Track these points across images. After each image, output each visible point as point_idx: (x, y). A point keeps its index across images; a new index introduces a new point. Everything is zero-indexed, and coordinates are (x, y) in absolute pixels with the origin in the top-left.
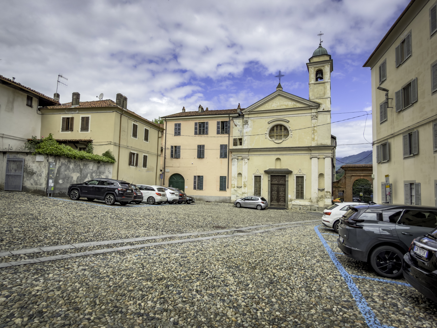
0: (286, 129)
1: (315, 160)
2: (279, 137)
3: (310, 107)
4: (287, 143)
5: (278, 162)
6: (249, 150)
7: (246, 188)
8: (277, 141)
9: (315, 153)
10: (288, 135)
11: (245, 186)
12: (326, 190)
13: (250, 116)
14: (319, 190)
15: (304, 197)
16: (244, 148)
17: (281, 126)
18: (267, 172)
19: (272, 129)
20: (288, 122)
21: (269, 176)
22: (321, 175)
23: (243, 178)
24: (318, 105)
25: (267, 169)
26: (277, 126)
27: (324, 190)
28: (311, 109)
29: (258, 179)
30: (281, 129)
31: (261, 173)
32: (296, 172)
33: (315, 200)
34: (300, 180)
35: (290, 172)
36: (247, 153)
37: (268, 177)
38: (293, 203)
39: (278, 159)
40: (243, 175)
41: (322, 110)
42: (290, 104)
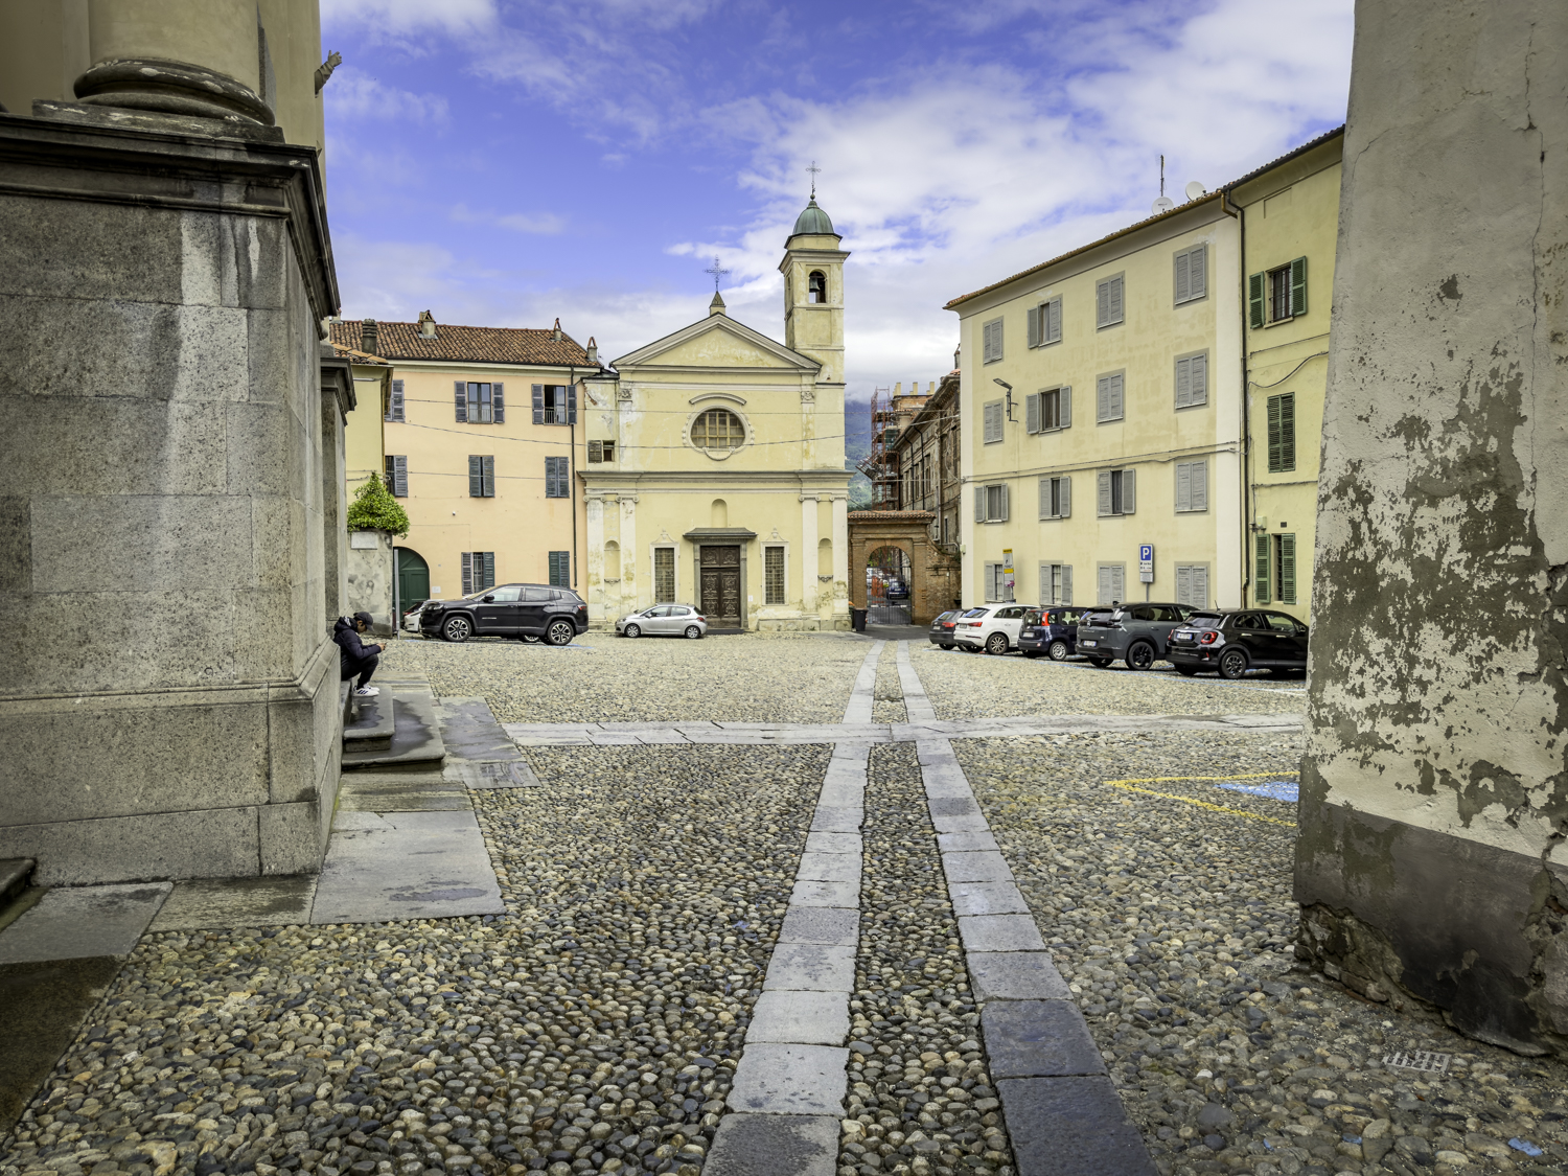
0: (736, 421)
1: (809, 506)
2: (718, 442)
3: (797, 370)
4: (741, 459)
5: (719, 509)
6: (639, 477)
7: (634, 584)
8: (714, 454)
9: (811, 488)
10: (743, 439)
11: (630, 579)
12: (835, 580)
13: (636, 377)
14: (820, 579)
15: (786, 599)
16: (623, 469)
17: (723, 412)
18: (690, 538)
19: (700, 420)
20: (743, 404)
21: (698, 547)
22: (825, 542)
23: (622, 556)
24: (818, 367)
25: (690, 529)
26: (712, 412)
27: (830, 578)
28: (801, 375)
29: (664, 556)
30: (723, 422)
31: (674, 539)
32: (765, 538)
33: (811, 605)
34: (775, 553)
35: (750, 537)
36: (633, 485)
37: (695, 551)
38: (761, 614)
39: (719, 502)
40: (622, 547)
41: (825, 381)
42: (748, 356)
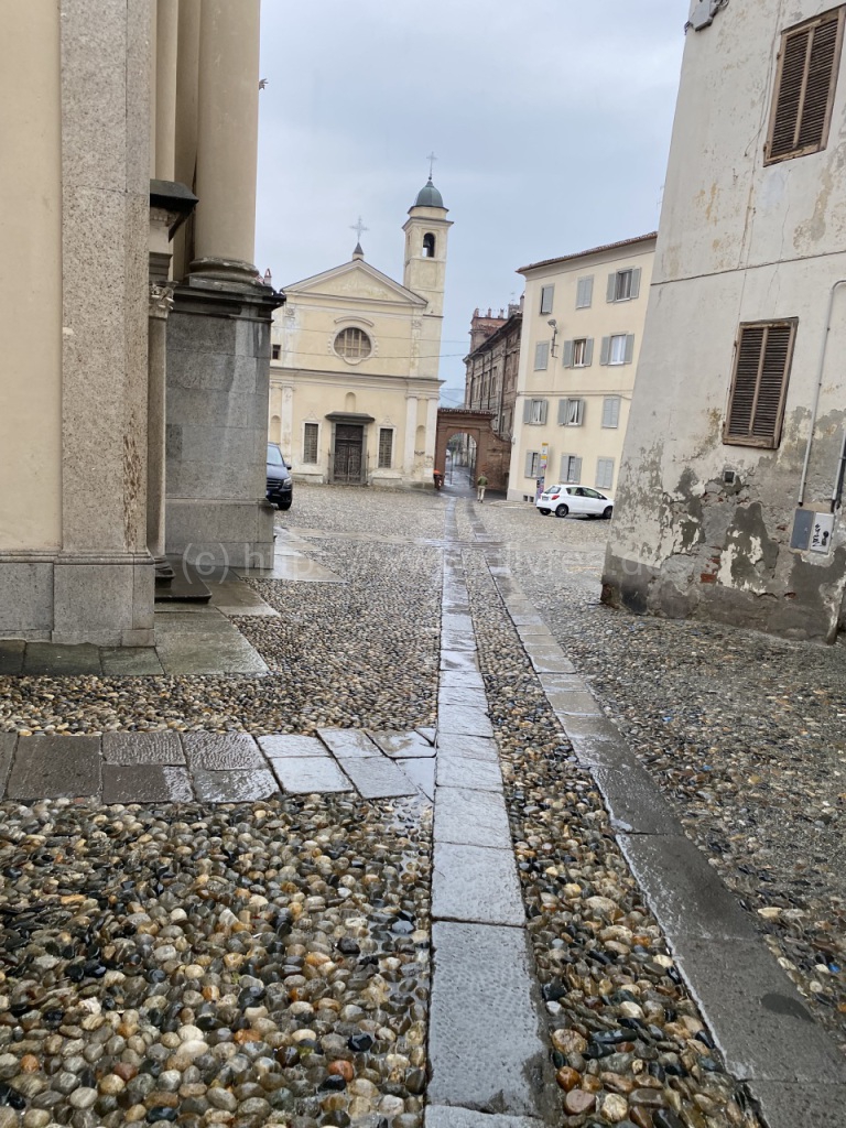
0: (366, 338)
1: (412, 403)
2: (352, 353)
3: (411, 305)
4: (368, 366)
5: (351, 398)
6: (296, 372)
7: (290, 447)
8: (349, 360)
9: (414, 390)
10: (370, 351)
11: (287, 443)
12: (426, 454)
13: (298, 301)
14: (416, 453)
15: (392, 465)
16: (285, 366)
17: (357, 331)
18: (330, 418)
19: (341, 335)
20: (371, 325)
21: (334, 425)
22: (421, 428)
23: (282, 427)
24: (425, 303)
25: (330, 412)
26: (349, 330)
27: (423, 453)
28: (413, 308)
29: (311, 429)
30: (357, 338)
31: (318, 418)
32: (381, 422)
33: (408, 471)
34: (387, 433)
35: (371, 420)
36: (292, 378)
37: (332, 427)
38: (374, 474)
39: (351, 394)
40: (282, 421)
41: (428, 313)
42: (377, 292)
